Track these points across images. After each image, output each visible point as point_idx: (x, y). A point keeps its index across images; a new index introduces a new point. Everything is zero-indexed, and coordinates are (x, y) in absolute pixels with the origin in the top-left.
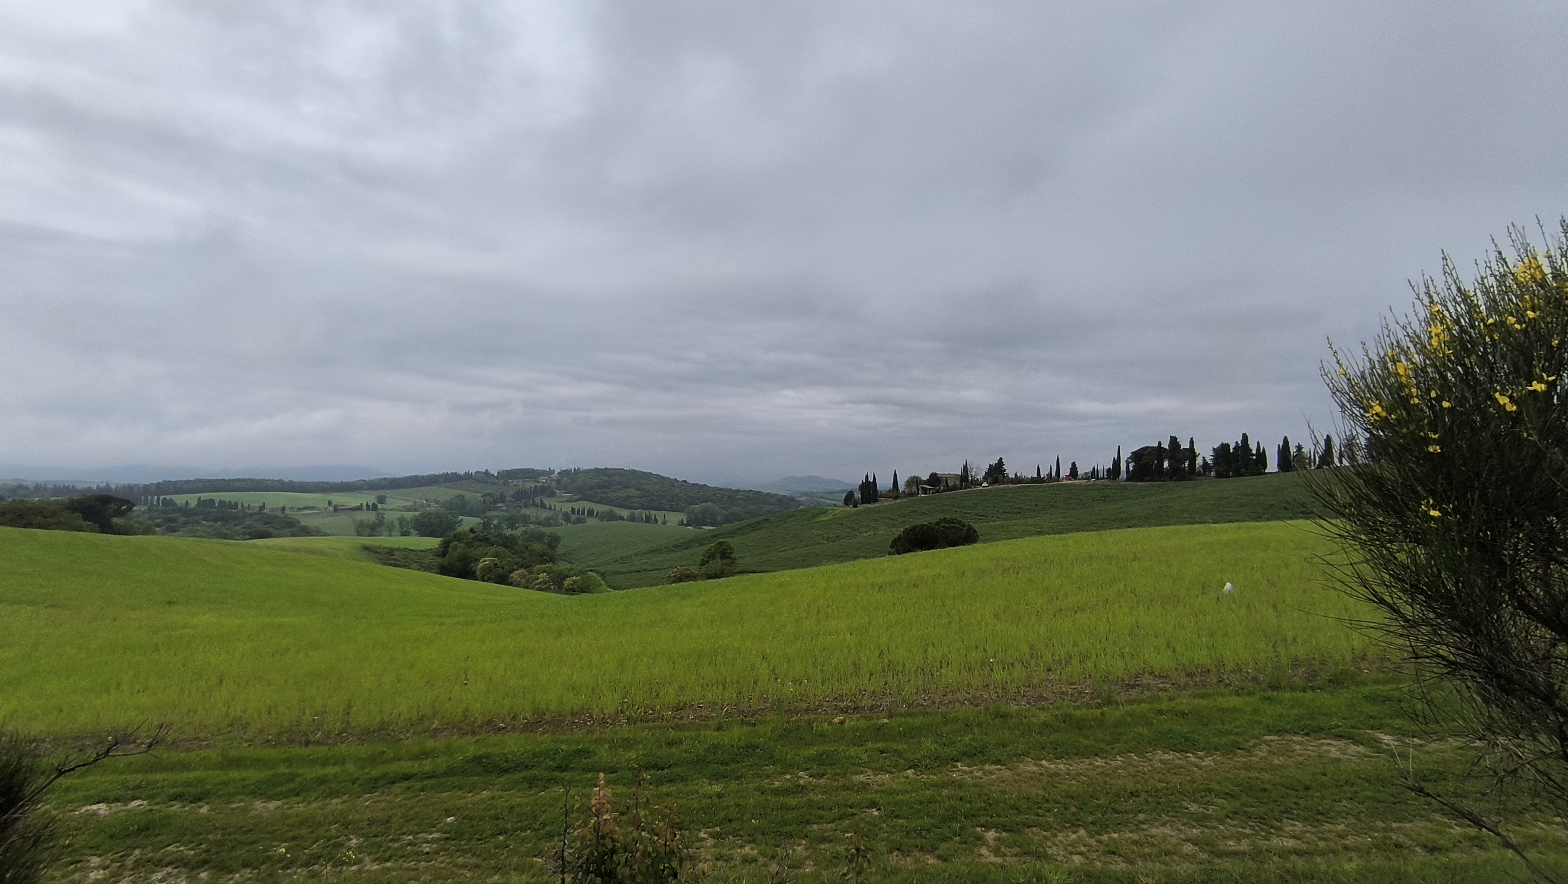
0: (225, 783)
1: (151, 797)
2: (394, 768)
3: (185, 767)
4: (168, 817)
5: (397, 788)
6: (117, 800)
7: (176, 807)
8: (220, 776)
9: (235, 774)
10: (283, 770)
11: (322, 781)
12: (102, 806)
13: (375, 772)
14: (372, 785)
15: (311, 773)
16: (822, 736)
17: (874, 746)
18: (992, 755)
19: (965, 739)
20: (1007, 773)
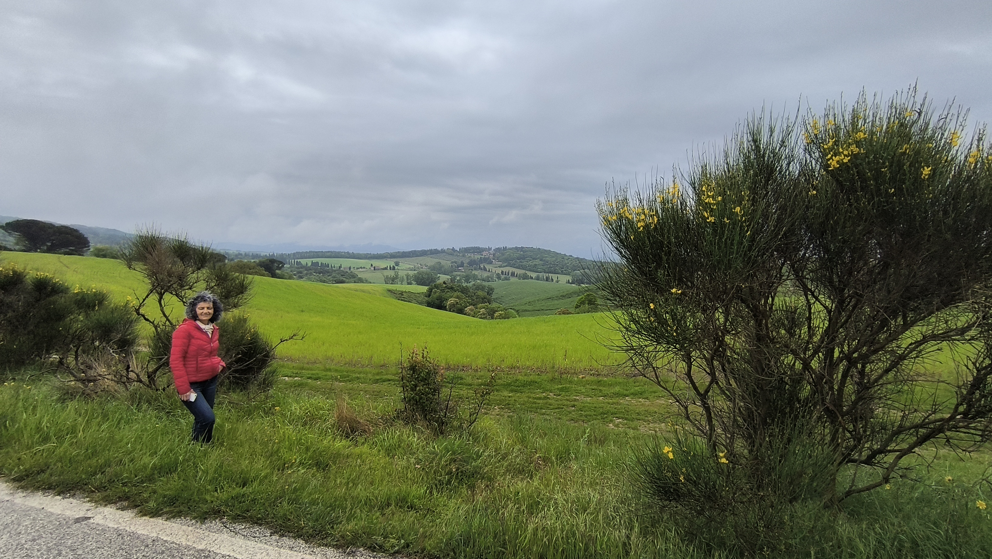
0: (326, 375)
1: (301, 377)
2: (385, 377)
3: (311, 370)
4: (307, 383)
5: (385, 383)
6: (291, 377)
7: (310, 381)
8: (324, 373)
9: (329, 373)
10: (345, 373)
11: (358, 378)
12: (287, 378)
13: (378, 377)
14: (376, 381)
15: (354, 376)
16: (571, 382)
17: (591, 387)
18: (646, 395)
19: (636, 388)
20: (648, 403)
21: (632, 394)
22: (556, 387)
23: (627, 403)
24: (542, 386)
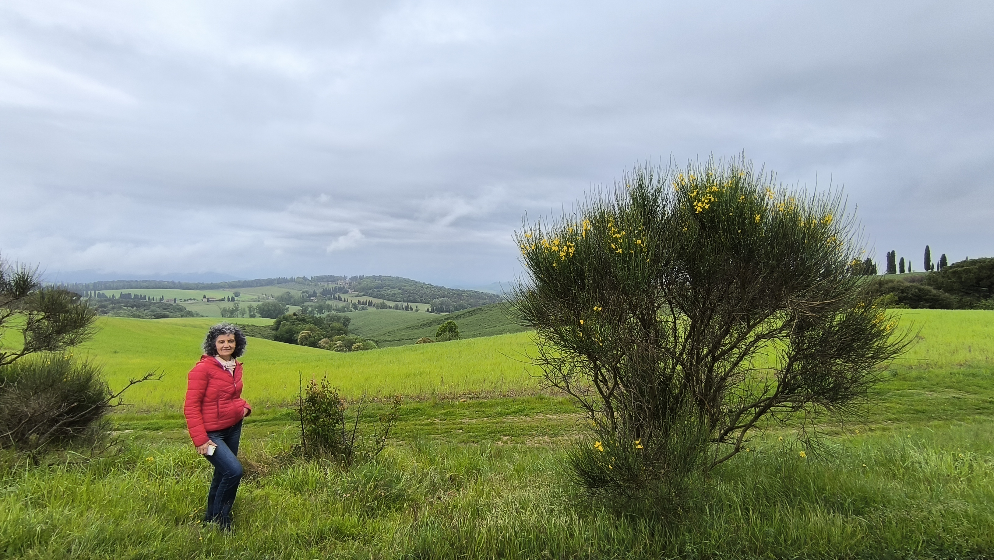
0: (169, 424)
4: (145, 435)
6: (118, 430)
8: (166, 421)
9: (172, 421)
16: (453, 406)
17: (474, 409)
18: (526, 412)
19: (517, 407)
20: (528, 419)
21: (514, 412)
22: (441, 412)
23: (510, 421)
24: (426, 413)
